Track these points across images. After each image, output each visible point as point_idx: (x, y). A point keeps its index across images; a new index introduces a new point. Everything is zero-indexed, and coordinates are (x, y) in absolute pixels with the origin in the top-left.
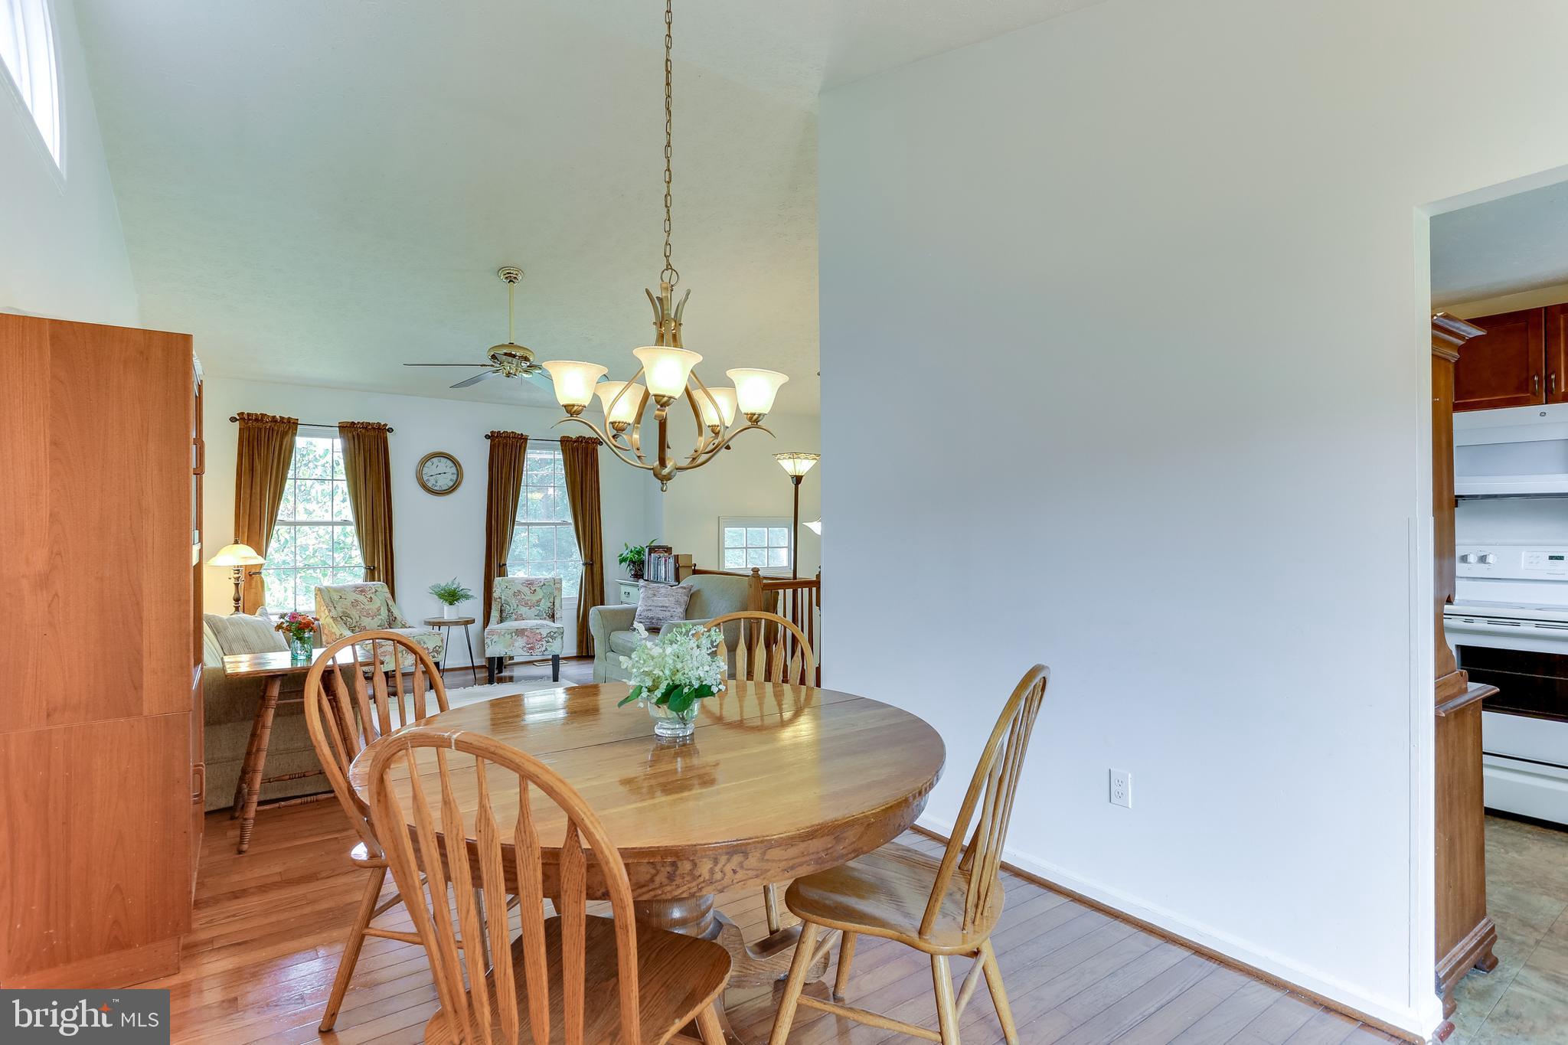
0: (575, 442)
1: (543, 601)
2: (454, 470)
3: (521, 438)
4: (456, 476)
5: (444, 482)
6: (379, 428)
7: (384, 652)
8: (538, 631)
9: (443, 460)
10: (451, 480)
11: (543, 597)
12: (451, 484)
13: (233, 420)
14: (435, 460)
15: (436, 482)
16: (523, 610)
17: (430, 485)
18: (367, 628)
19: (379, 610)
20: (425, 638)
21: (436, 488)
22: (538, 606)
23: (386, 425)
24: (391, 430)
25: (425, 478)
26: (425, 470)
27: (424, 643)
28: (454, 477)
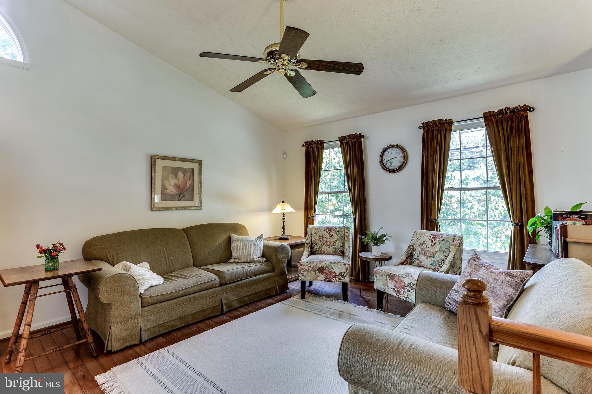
0: (498, 115)
1: (438, 253)
2: (401, 155)
3: (446, 123)
4: (402, 159)
5: (396, 164)
6: (356, 137)
7: (302, 269)
8: (403, 279)
9: (395, 149)
10: (400, 162)
11: (439, 250)
12: (400, 164)
13: (303, 146)
14: (390, 150)
15: (391, 164)
16: (423, 258)
17: (387, 166)
18: (326, 252)
19: (335, 242)
20: (333, 265)
21: (391, 168)
22: (434, 257)
23: (360, 134)
24: (363, 136)
25: (384, 162)
26: (385, 157)
27: (332, 268)
28: (402, 160)
